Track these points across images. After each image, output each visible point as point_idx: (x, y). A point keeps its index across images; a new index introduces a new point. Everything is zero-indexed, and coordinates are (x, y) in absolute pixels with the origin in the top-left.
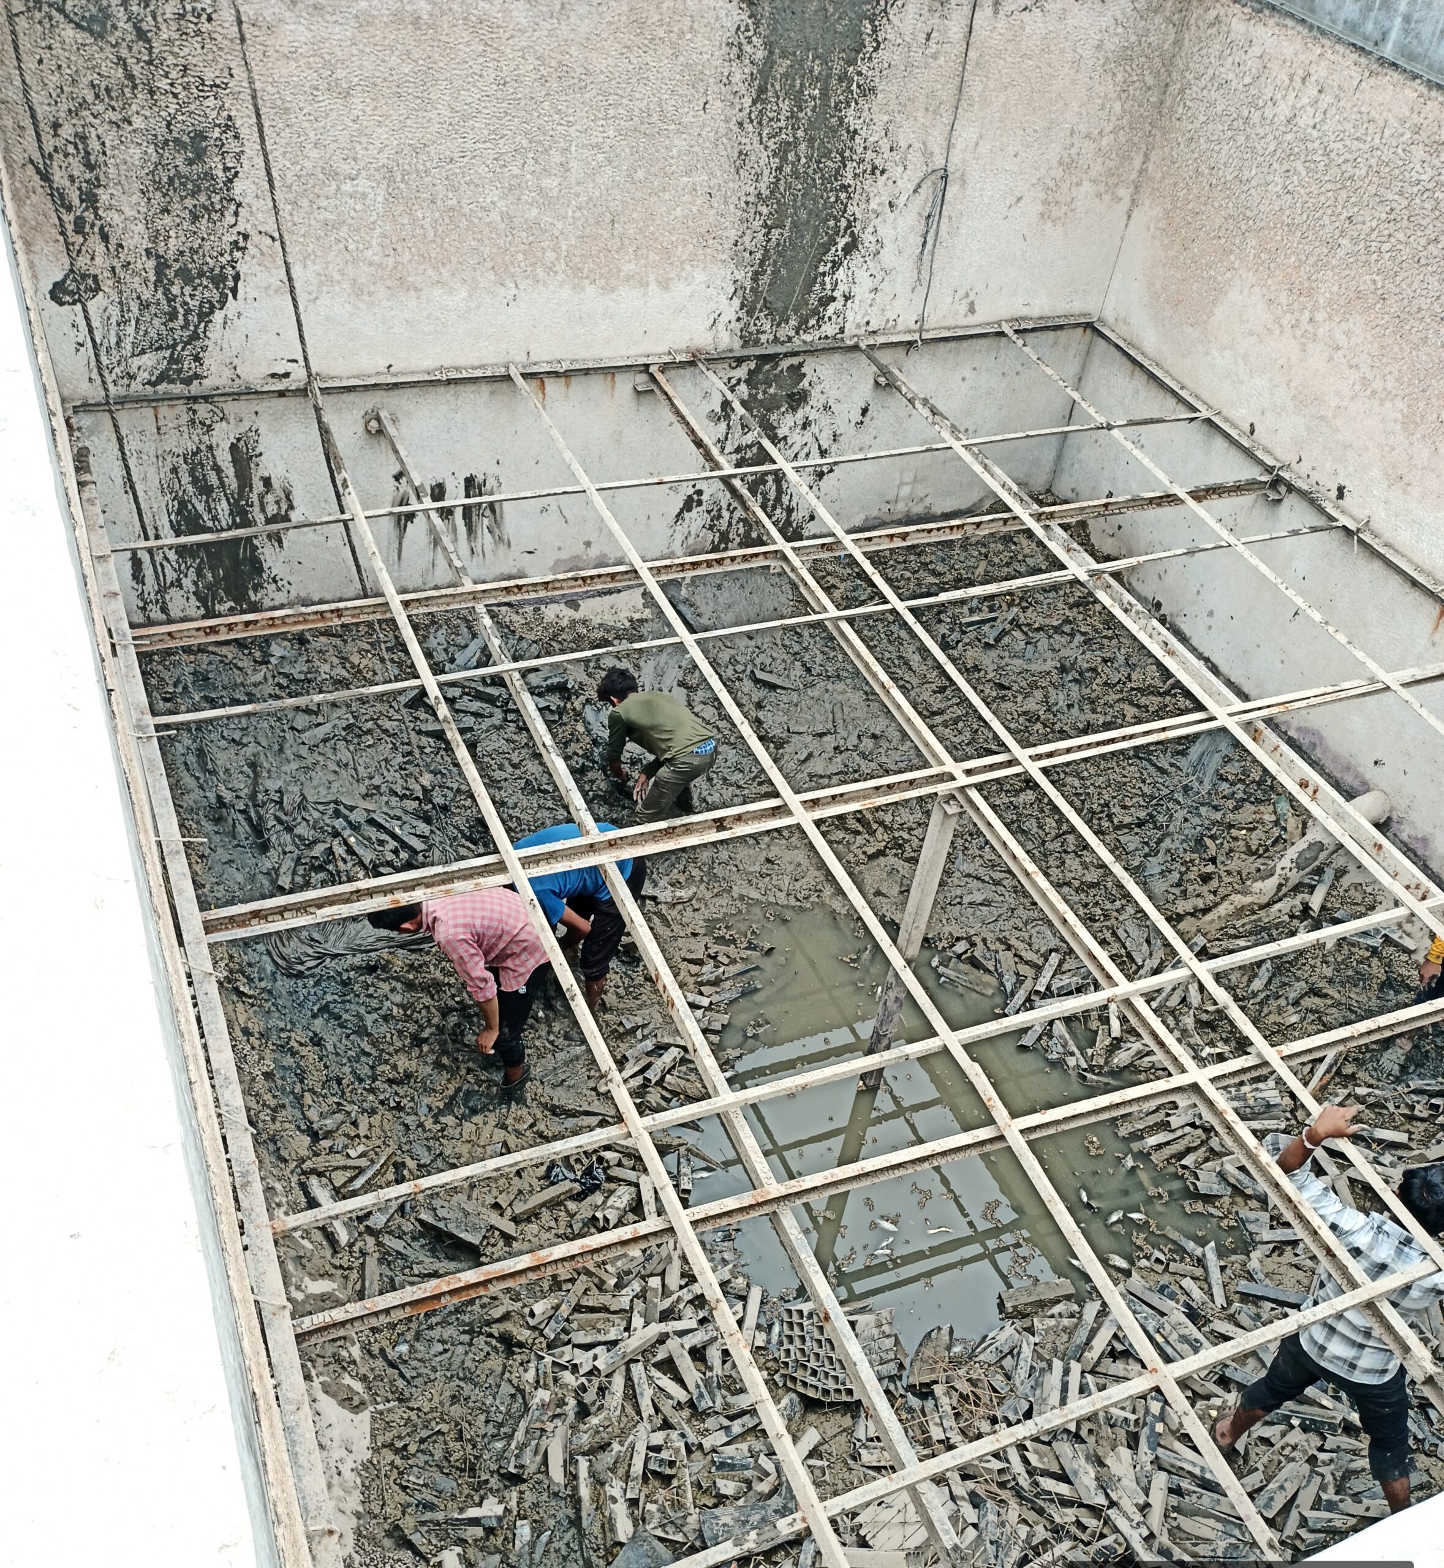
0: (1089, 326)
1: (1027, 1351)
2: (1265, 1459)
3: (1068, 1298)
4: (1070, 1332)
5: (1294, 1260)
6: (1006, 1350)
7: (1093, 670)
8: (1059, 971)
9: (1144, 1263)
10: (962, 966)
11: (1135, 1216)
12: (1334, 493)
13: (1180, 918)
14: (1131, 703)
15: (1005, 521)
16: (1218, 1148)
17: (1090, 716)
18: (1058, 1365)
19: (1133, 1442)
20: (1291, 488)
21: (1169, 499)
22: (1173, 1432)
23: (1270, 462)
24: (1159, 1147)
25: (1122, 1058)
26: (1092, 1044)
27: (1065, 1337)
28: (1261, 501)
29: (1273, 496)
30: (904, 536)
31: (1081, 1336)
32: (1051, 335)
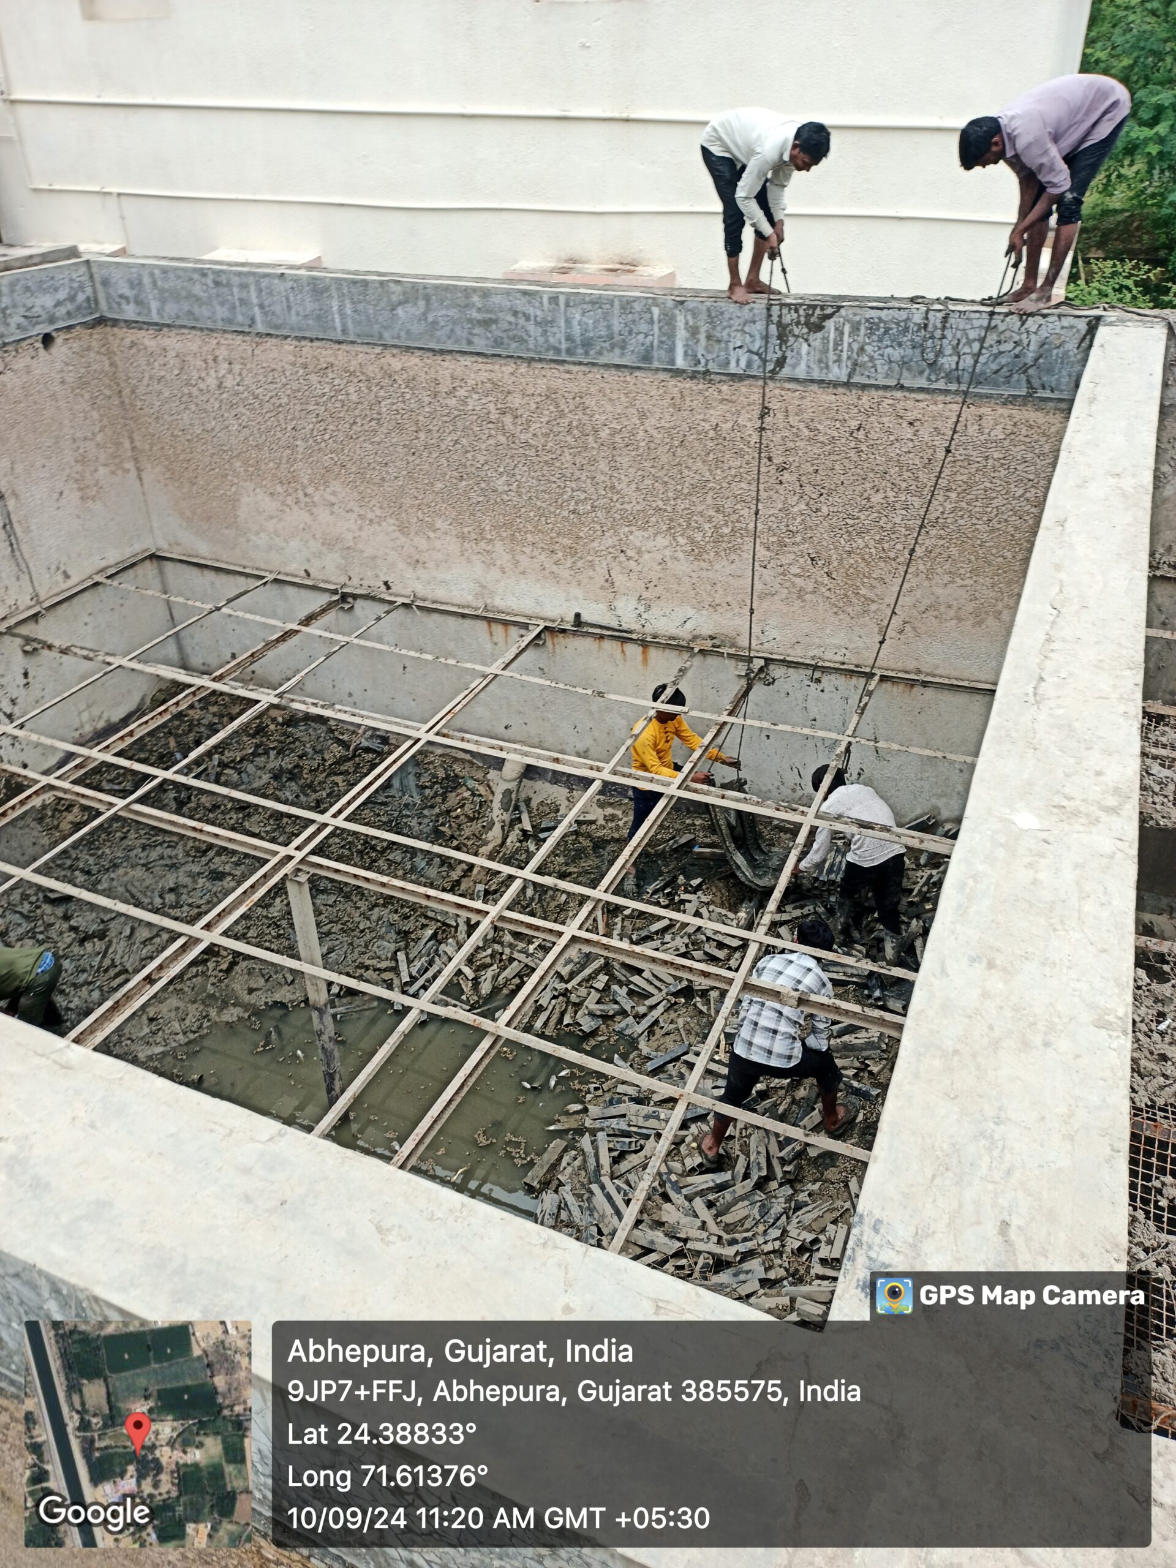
0: (153, 557)
1: (570, 1199)
2: (737, 1147)
3: (565, 1150)
4: (584, 1167)
5: (663, 1031)
6: (555, 1211)
7: (297, 766)
8: (410, 962)
9: (589, 1097)
10: (344, 1001)
11: (563, 1074)
12: (383, 588)
13: (458, 883)
14: (336, 774)
15: (194, 694)
16: (577, 1001)
17: (314, 796)
18: (595, 1187)
19: (666, 1198)
20: (355, 597)
21: (287, 635)
22: (681, 1175)
23: (333, 587)
24: (546, 1024)
25: (485, 988)
26: (462, 992)
27: (583, 1173)
28: (341, 614)
29: (347, 606)
30: (131, 734)
31: (592, 1162)
32: (131, 572)
